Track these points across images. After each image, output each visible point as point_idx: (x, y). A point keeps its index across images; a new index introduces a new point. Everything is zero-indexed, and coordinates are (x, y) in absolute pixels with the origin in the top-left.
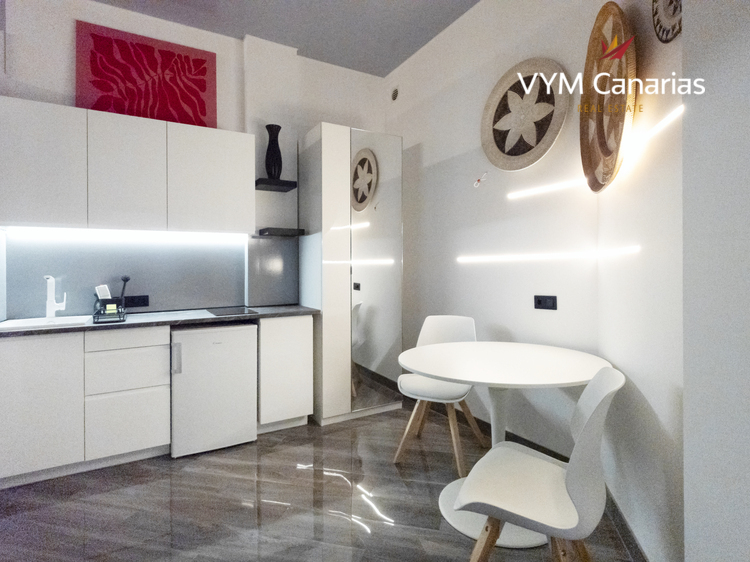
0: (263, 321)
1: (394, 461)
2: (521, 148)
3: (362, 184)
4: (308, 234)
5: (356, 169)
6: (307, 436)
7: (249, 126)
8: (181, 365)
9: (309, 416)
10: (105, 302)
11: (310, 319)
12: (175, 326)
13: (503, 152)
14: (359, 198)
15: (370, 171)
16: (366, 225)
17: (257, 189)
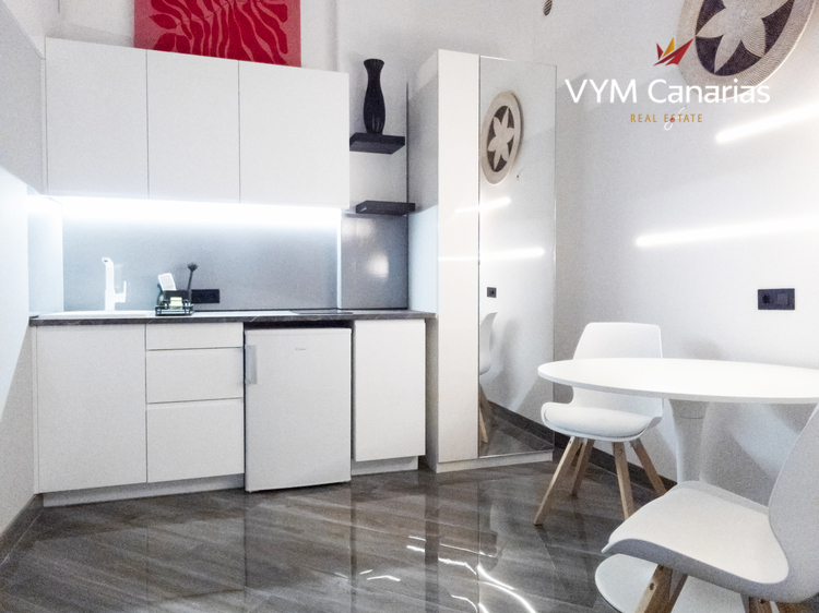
0: (358, 324)
1: (535, 522)
2: (741, 62)
3: (499, 145)
4: (421, 209)
5: (493, 122)
6: (416, 483)
7: (342, 63)
8: (255, 374)
9: (420, 457)
10: (169, 294)
11: (422, 324)
12: (250, 324)
13: (712, 71)
14: (495, 164)
15: (511, 124)
16: (504, 201)
17: (352, 149)
